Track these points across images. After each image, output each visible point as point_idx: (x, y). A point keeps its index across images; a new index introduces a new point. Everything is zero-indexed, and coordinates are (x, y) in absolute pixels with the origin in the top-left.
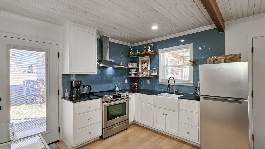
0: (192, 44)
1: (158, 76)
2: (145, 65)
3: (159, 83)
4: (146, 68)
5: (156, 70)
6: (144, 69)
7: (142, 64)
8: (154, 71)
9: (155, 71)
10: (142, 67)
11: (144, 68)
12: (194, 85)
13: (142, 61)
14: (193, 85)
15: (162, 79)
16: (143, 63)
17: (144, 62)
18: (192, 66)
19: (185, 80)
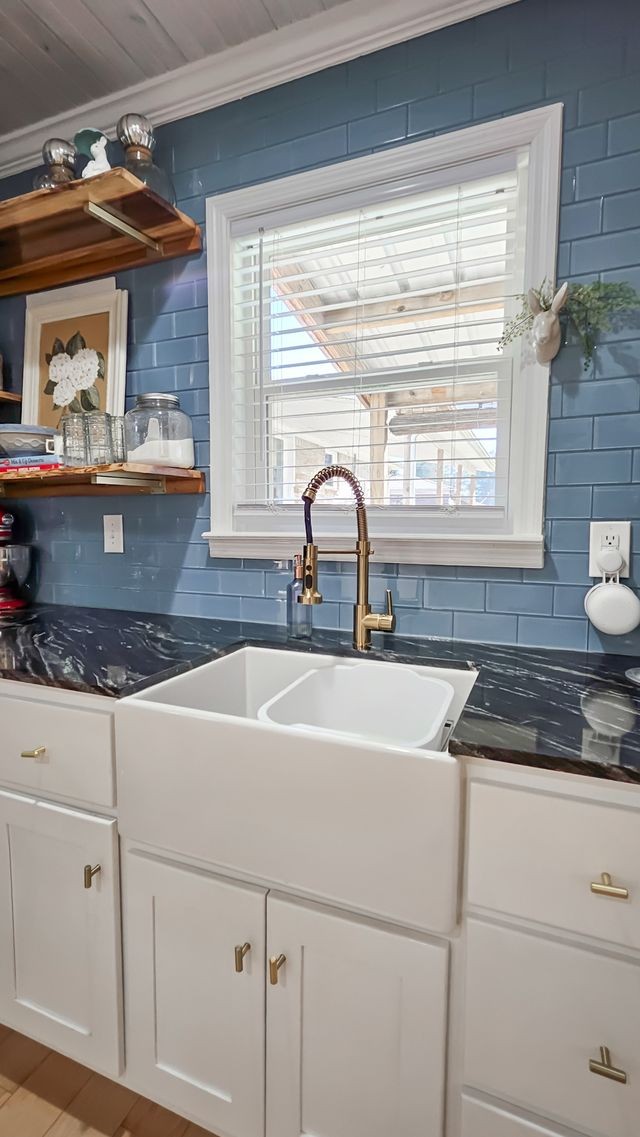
0: (554, 112)
1: (204, 478)
2: (74, 374)
3: (206, 543)
4: (86, 403)
5: (176, 416)
6: (72, 408)
7: (49, 359)
8: (154, 424)
9: (164, 422)
10: (49, 388)
11: (64, 396)
12: (547, 554)
13: (45, 327)
14: (536, 561)
15: (240, 506)
16: (59, 348)
17: (66, 342)
18: (542, 362)
19: (463, 515)
